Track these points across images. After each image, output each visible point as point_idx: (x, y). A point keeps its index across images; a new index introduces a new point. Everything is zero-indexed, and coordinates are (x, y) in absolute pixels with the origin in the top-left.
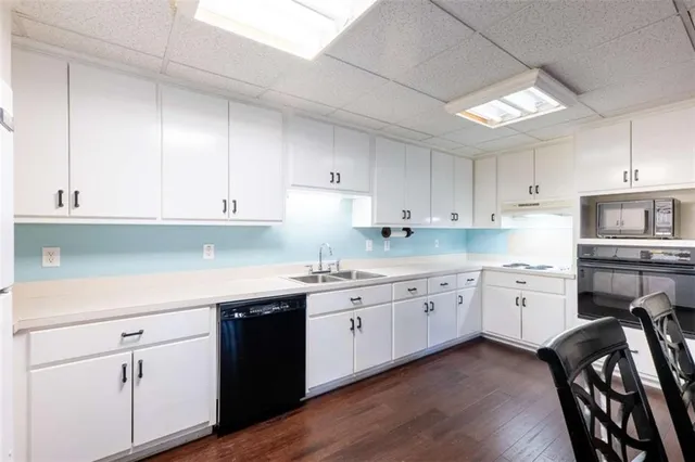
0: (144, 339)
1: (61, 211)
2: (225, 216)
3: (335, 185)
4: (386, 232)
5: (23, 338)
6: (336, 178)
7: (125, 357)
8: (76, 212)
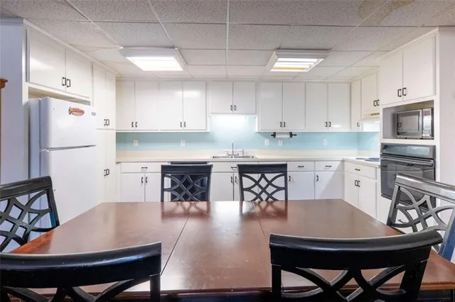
0: (148, 170)
1: (133, 129)
2: (181, 129)
3: (235, 112)
4: (274, 135)
5: (119, 165)
6: (233, 108)
7: (142, 175)
8: (137, 128)
